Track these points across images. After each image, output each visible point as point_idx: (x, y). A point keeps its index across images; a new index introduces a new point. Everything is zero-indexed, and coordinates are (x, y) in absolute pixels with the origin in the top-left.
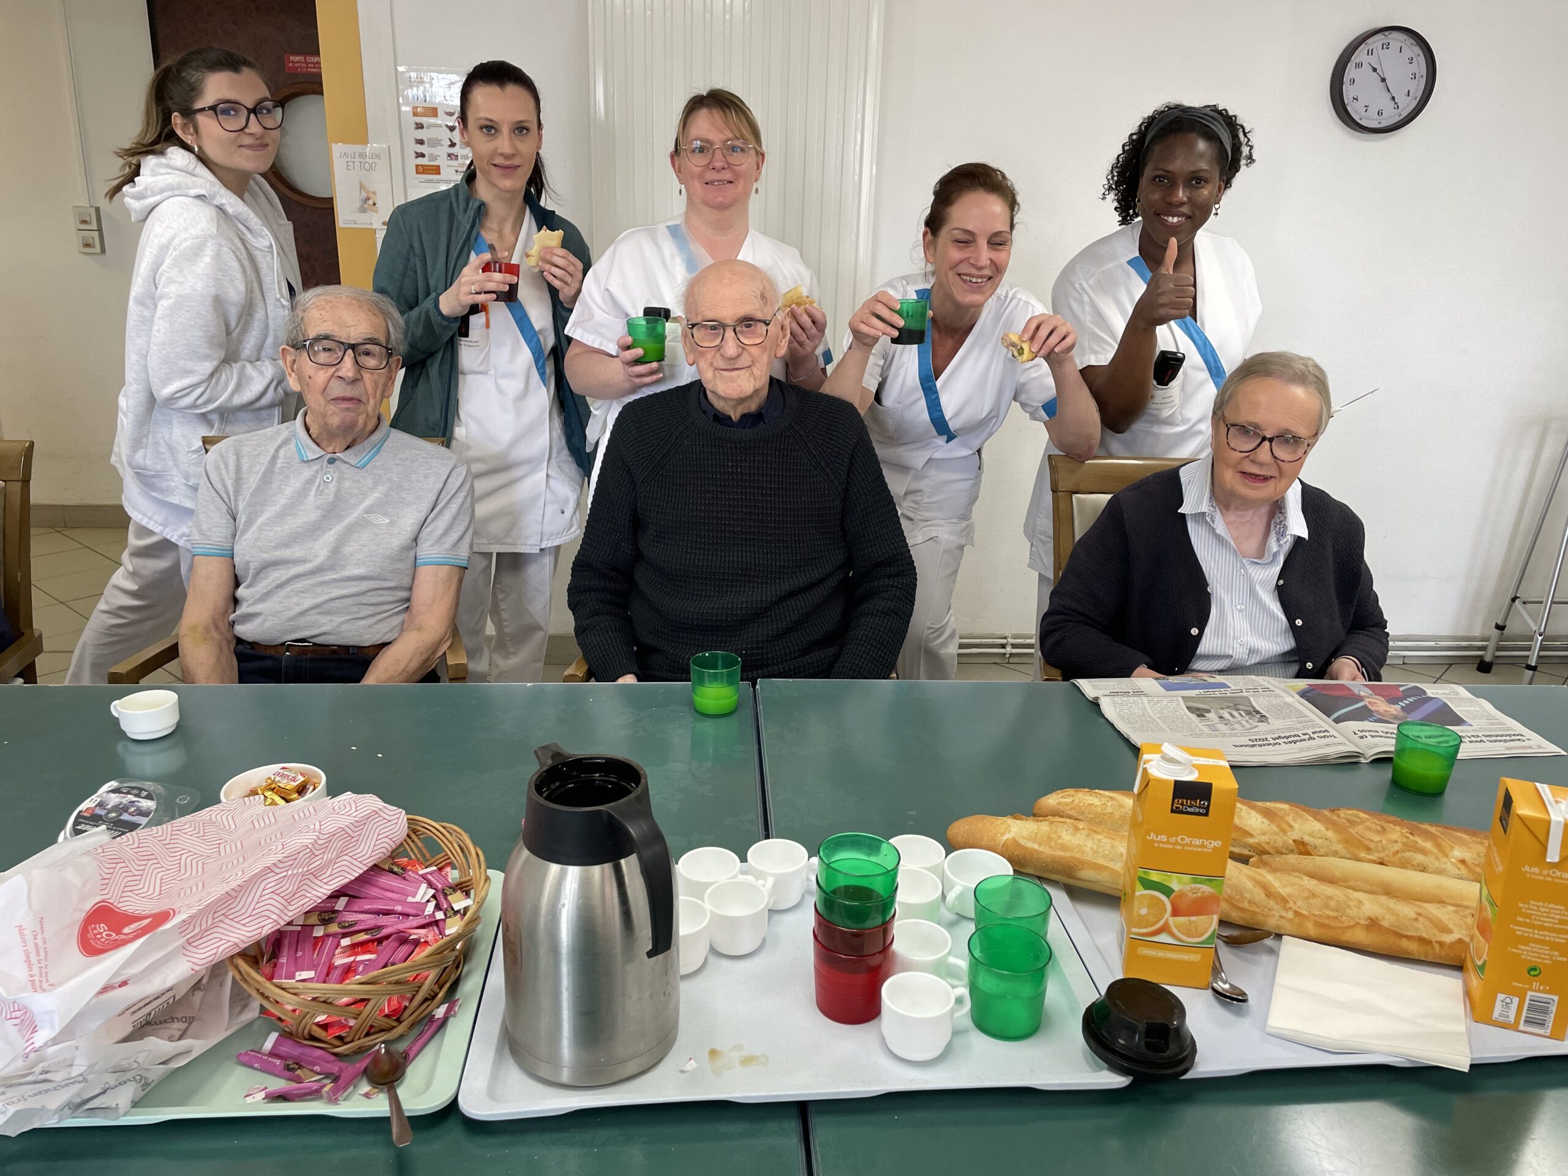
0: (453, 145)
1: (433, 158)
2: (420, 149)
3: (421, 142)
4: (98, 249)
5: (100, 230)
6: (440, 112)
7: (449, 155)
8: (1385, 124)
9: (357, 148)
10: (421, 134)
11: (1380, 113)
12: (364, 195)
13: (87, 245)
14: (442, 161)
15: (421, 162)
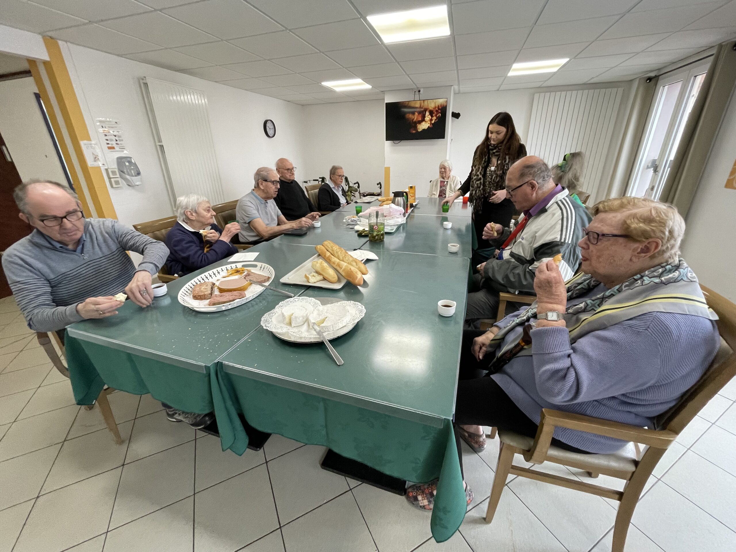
0: (117, 140)
1: (112, 144)
3: (107, 140)
9: (88, 142)
11: (271, 134)
12: (95, 156)
14: (115, 145)
15: (109, 146)
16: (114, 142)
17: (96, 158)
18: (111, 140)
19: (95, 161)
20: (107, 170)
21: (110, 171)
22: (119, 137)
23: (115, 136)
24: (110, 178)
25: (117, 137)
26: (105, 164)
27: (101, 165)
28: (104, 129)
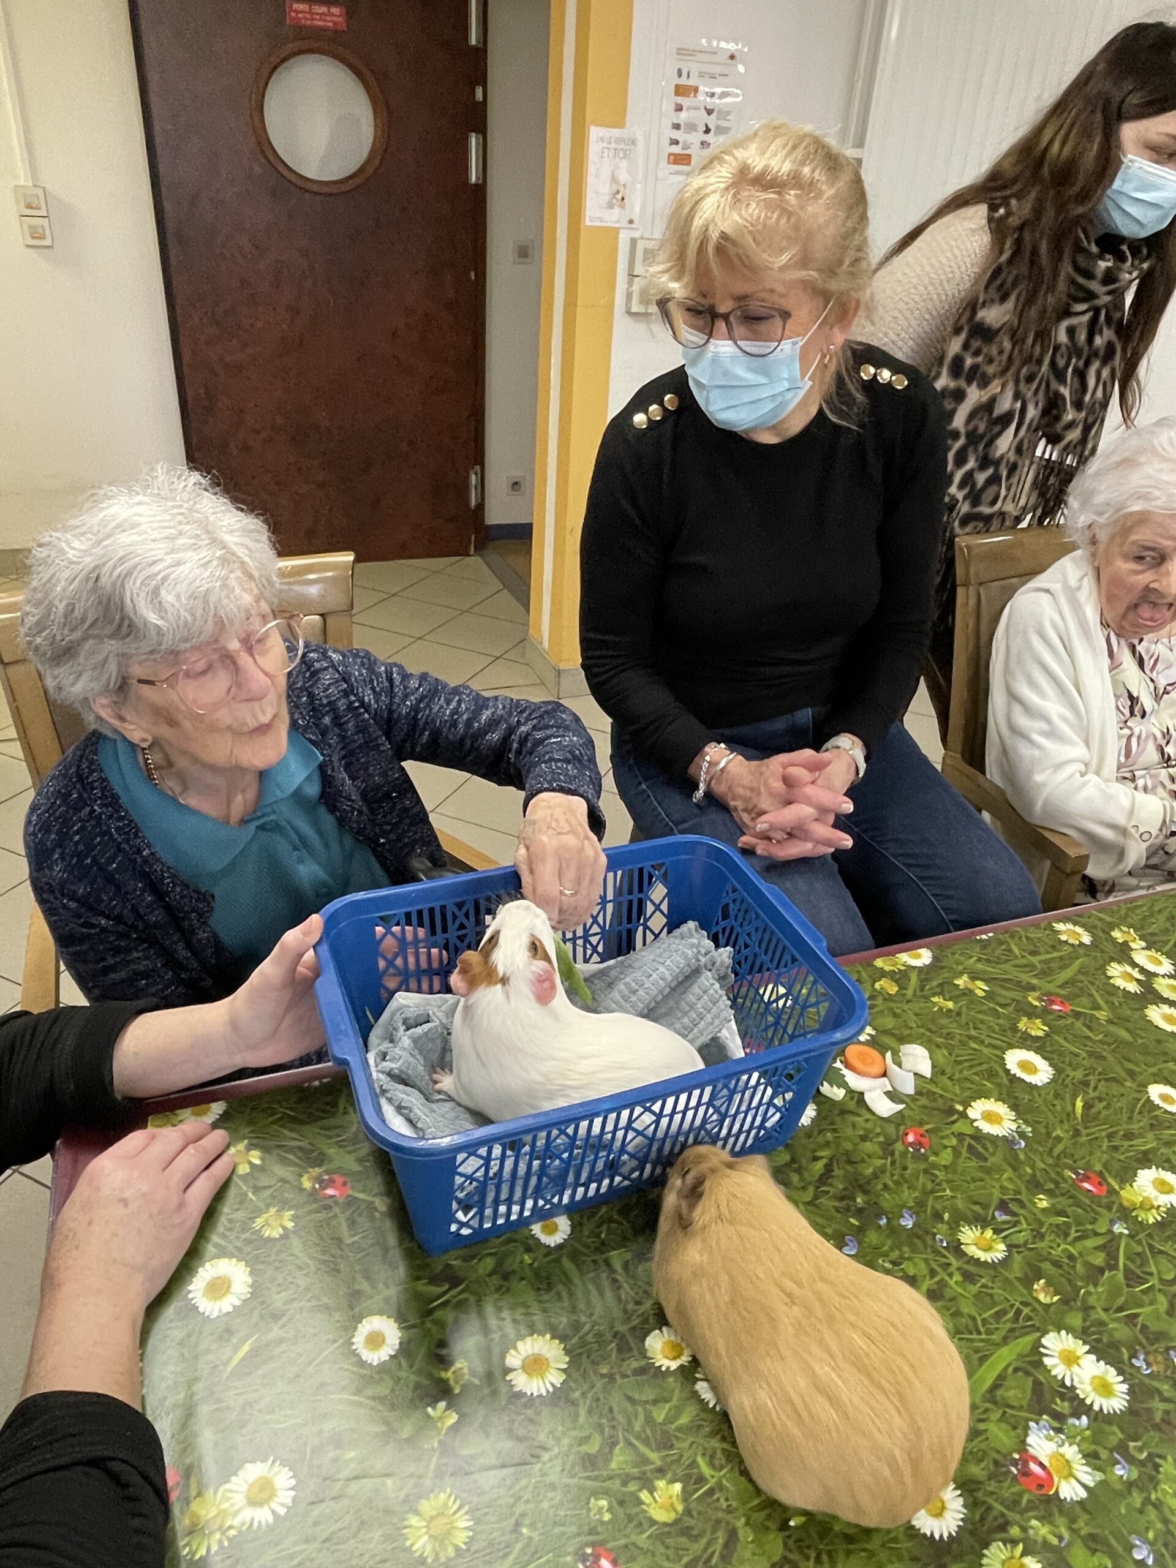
0: (707, 131)
1: (687, 146)
2: (676, 134)
3: (677, 127)
4: (49, 241)
5: (49, 217)
6: (701, 93)
7: (702, 143)
9: (616, 132)
10: (679, 118)
12: (615, 187)
13: (35, 236)
14: (695, 151)
15: (676, 149)
16: (697, 137)
17: (618, 192)
18: (691, 127)
19: (610, 206)
20: (634, 242)
21: (641, 246)
22: (724, 114)
23: (709, 112)
24: (632, 276)
25: (714, 116)
26: (636, 219)
27: (624, 223)
28: (683, 81)
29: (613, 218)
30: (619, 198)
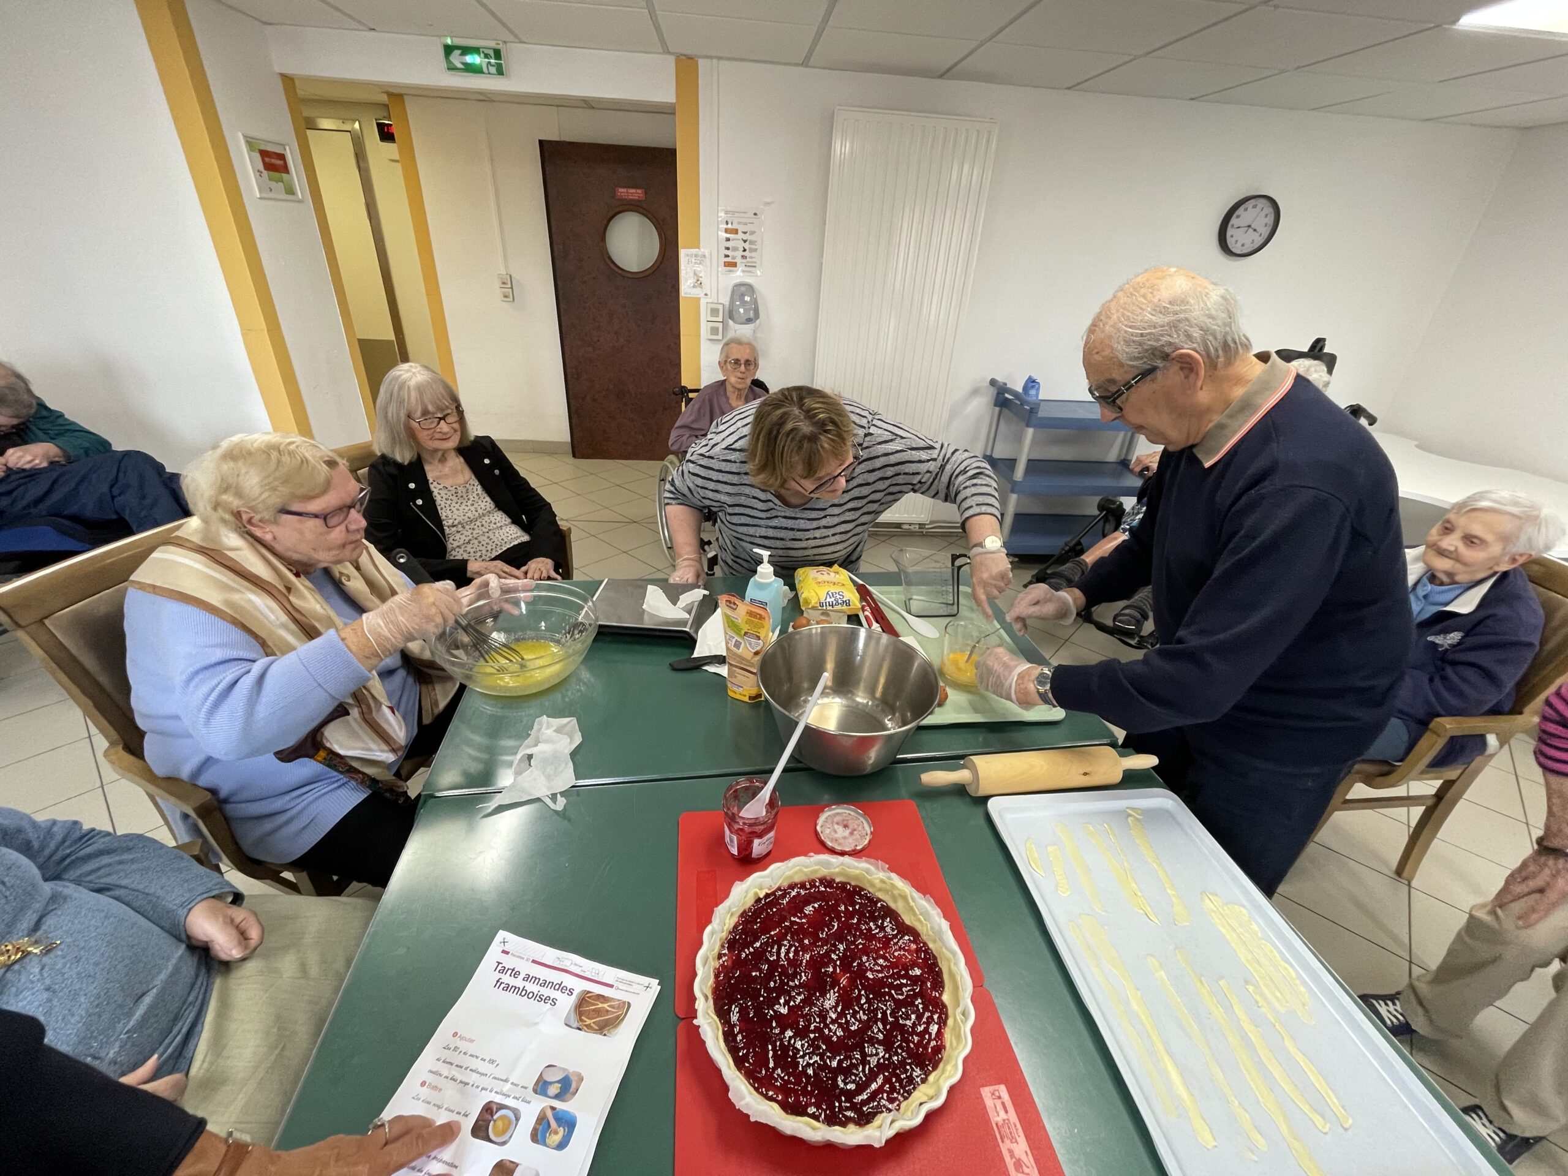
0: (745, 250)
1: (734, 258)
2: (727, 252)
3: (728, 249)
4: (511, 299)
5: (512, 288)
6: (740, 232)
7: (743, 256)
8: (1244, 251)
9: (694, 251)
10: (730, 244)
11: (1243, 245)
12: (696, 278)
13: (506, 297)
14: (739, 260)
15: (727, 260)
16: (739, 254)
17: (698, 280)
18: (735, 249)
19: (694, 287)
20: (707, 305)
21: (709, 307)
22: (752, 242)
23: (745, 241)
24: (707, 321)
25: (748, 243)
26: (709, 293)
27: (702, 295)
28: (730, 226)
29: (697, 292)
30: (699, 284)
